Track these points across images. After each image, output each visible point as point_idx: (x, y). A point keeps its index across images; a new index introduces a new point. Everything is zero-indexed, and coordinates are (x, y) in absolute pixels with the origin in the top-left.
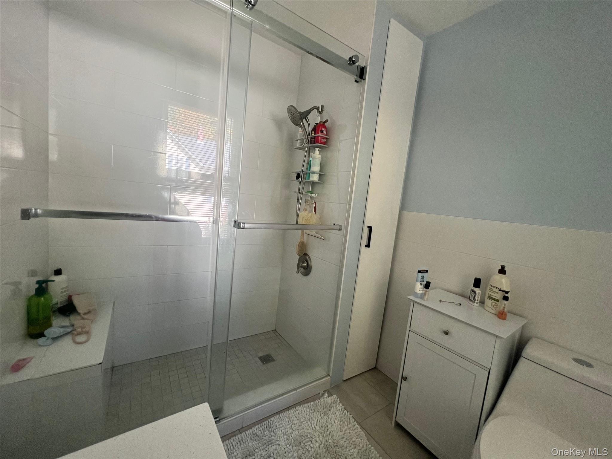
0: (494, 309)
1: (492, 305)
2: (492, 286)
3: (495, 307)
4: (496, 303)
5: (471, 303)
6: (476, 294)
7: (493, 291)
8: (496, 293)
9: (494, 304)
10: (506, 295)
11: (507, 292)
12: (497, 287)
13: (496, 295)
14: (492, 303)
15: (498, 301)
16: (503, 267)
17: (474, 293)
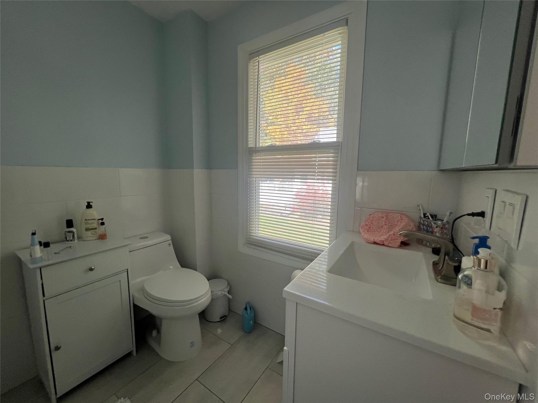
0: (95, 236)
1: (92, 235)
2: (87, 220)
3: (95, 234)
4: (95, 231)
5: (72, 242)
6: (74, 233)
7: (90, 223)
8: (93, 224)
9: (93, 232)
10: (103, 221)
11: (102, 219)
12: (92, 219)
13: (94, 225)
14: (91, 233)
15: (96, 229)
16: (89, 203)
17: (71, 233)
